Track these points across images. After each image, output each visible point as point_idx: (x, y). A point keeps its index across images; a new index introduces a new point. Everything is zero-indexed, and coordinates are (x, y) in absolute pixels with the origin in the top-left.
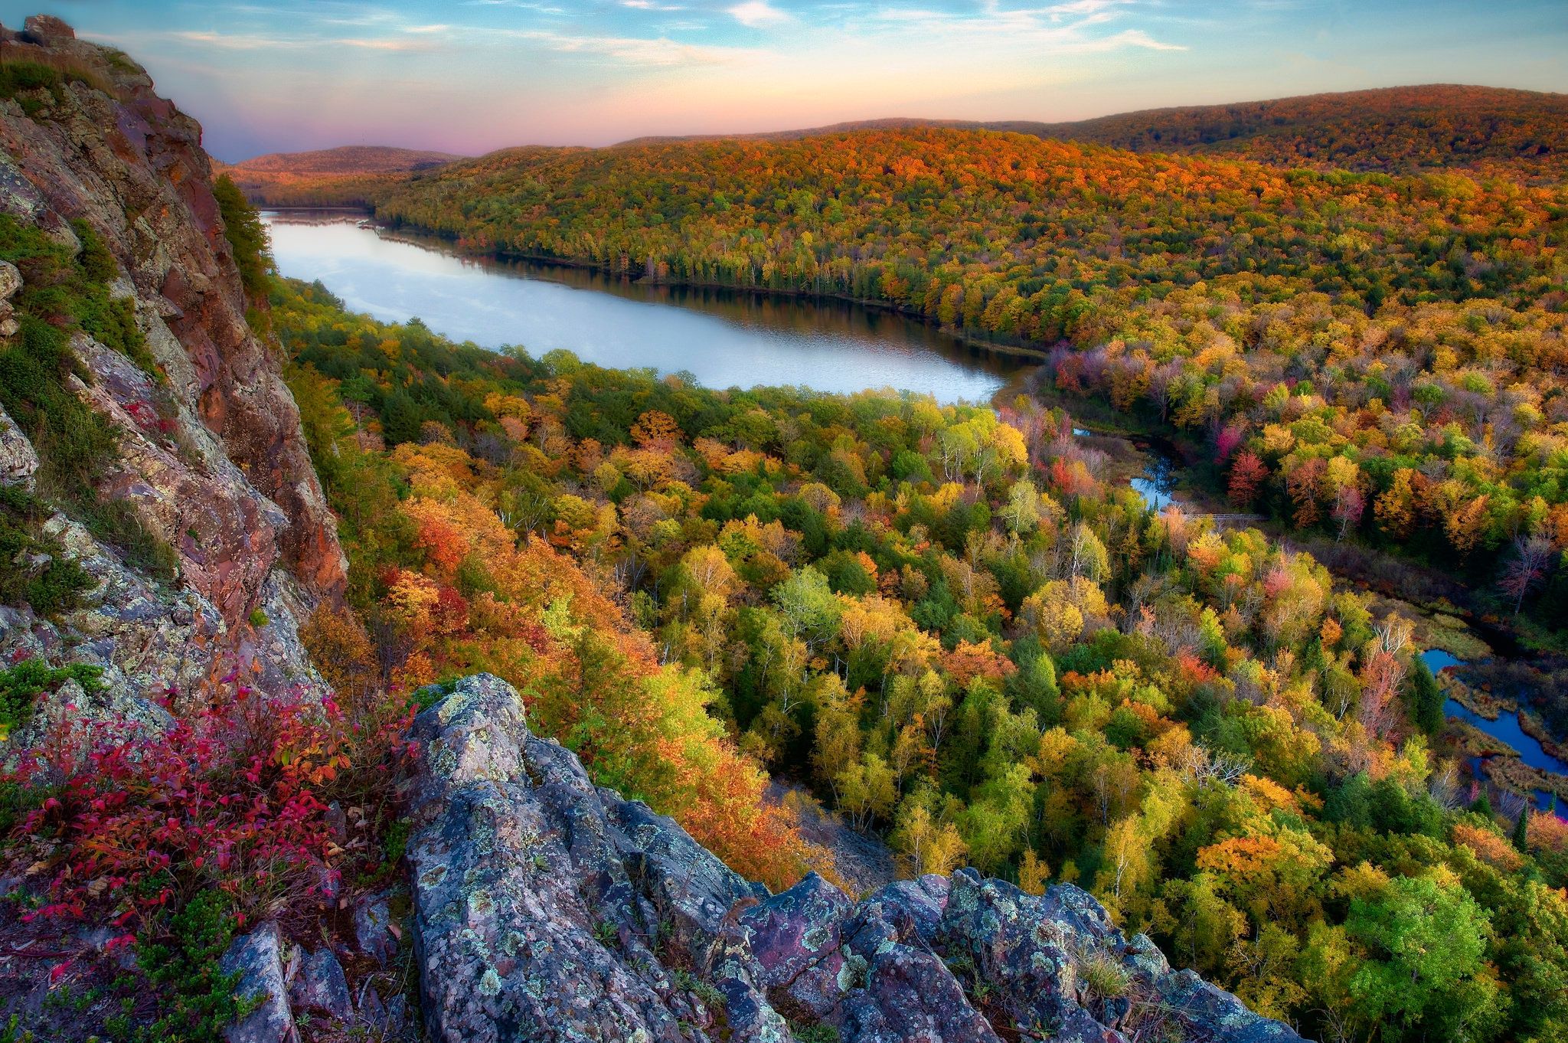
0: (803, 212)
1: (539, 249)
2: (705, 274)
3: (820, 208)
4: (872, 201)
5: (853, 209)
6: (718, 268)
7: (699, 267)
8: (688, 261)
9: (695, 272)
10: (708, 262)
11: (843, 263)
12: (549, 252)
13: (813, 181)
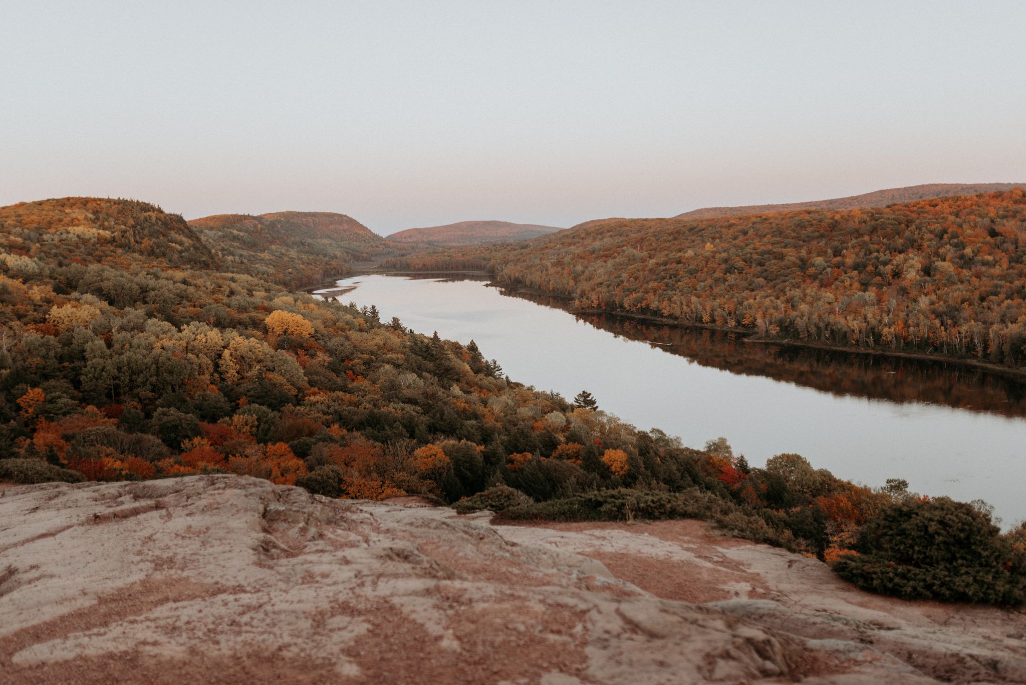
0: (911, 275)
1: (645, 310)
2: (819, 335)
3: (927, 271)
4: (985, 263)
5: (965, 272)
6: (832, 331)
7: (813, 330)
8: (800, 323)
9: (810, 335)
10: (821, 325)
11: (969, 327)
12: (657, 313)
13: (914, 244)
